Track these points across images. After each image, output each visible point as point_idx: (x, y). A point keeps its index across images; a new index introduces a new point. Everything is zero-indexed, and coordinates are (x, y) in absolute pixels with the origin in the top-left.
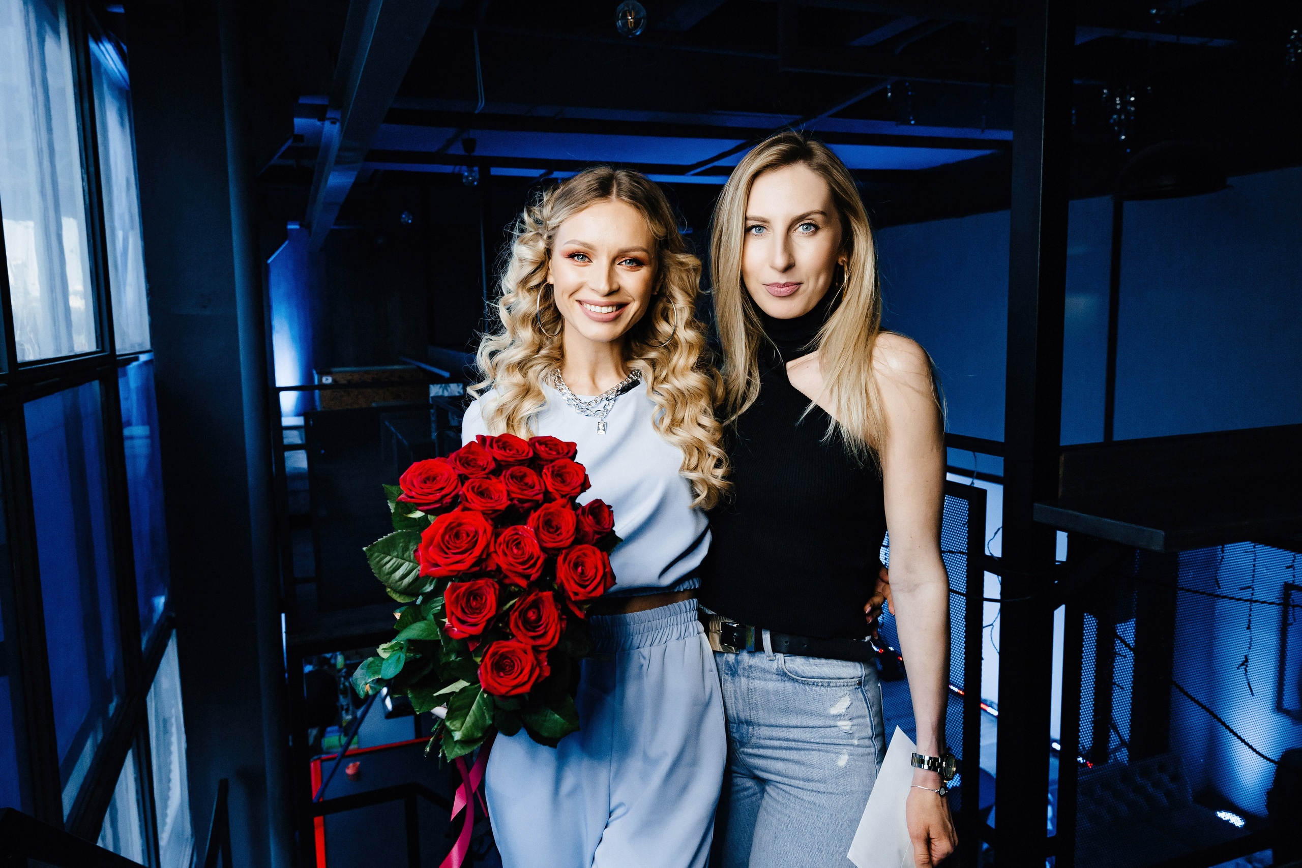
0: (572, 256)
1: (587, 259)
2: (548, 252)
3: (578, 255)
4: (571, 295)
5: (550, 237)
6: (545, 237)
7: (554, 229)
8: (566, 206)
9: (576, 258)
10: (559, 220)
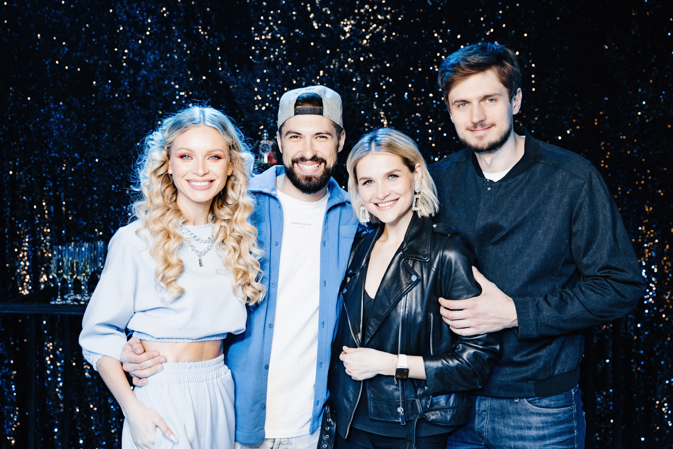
0: (182, 157)
1: (190, 158)
2: (168, 156)
3: (185, 156)
4: (183, 177)
5: (168, 148)
6: (166, 148)
7: (170, 143)
8: (176, 130)
9: (184, 158)
10: (173, 138)
